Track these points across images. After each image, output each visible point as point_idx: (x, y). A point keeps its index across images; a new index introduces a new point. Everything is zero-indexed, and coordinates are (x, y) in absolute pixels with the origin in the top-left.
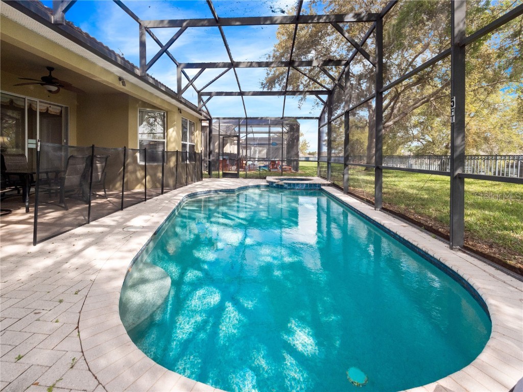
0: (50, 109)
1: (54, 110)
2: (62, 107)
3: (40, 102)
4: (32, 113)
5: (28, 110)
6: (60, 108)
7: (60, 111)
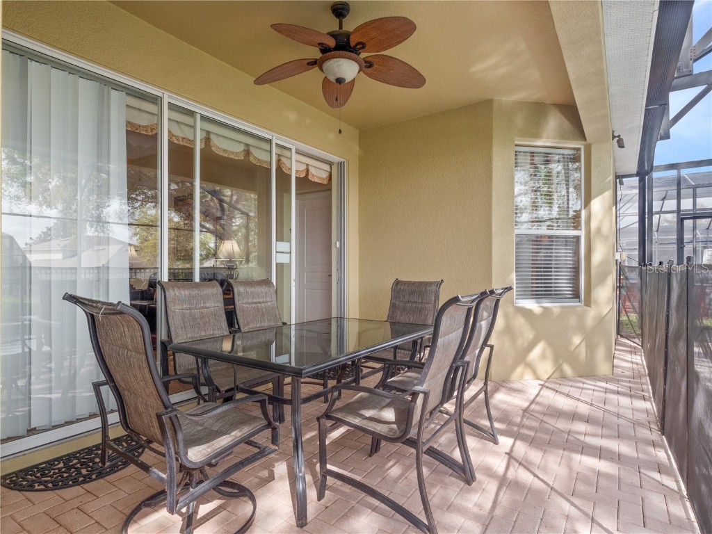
0: (312, 170)
1: (319, 173)
2: (330, 164)
3: (298, 152)
4: (284, 178)
5: (276, 169)
6: (327, 167)
7: (327, 174)
